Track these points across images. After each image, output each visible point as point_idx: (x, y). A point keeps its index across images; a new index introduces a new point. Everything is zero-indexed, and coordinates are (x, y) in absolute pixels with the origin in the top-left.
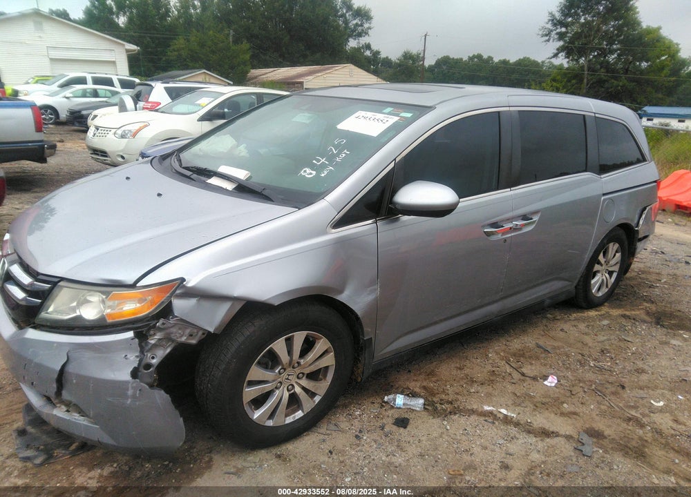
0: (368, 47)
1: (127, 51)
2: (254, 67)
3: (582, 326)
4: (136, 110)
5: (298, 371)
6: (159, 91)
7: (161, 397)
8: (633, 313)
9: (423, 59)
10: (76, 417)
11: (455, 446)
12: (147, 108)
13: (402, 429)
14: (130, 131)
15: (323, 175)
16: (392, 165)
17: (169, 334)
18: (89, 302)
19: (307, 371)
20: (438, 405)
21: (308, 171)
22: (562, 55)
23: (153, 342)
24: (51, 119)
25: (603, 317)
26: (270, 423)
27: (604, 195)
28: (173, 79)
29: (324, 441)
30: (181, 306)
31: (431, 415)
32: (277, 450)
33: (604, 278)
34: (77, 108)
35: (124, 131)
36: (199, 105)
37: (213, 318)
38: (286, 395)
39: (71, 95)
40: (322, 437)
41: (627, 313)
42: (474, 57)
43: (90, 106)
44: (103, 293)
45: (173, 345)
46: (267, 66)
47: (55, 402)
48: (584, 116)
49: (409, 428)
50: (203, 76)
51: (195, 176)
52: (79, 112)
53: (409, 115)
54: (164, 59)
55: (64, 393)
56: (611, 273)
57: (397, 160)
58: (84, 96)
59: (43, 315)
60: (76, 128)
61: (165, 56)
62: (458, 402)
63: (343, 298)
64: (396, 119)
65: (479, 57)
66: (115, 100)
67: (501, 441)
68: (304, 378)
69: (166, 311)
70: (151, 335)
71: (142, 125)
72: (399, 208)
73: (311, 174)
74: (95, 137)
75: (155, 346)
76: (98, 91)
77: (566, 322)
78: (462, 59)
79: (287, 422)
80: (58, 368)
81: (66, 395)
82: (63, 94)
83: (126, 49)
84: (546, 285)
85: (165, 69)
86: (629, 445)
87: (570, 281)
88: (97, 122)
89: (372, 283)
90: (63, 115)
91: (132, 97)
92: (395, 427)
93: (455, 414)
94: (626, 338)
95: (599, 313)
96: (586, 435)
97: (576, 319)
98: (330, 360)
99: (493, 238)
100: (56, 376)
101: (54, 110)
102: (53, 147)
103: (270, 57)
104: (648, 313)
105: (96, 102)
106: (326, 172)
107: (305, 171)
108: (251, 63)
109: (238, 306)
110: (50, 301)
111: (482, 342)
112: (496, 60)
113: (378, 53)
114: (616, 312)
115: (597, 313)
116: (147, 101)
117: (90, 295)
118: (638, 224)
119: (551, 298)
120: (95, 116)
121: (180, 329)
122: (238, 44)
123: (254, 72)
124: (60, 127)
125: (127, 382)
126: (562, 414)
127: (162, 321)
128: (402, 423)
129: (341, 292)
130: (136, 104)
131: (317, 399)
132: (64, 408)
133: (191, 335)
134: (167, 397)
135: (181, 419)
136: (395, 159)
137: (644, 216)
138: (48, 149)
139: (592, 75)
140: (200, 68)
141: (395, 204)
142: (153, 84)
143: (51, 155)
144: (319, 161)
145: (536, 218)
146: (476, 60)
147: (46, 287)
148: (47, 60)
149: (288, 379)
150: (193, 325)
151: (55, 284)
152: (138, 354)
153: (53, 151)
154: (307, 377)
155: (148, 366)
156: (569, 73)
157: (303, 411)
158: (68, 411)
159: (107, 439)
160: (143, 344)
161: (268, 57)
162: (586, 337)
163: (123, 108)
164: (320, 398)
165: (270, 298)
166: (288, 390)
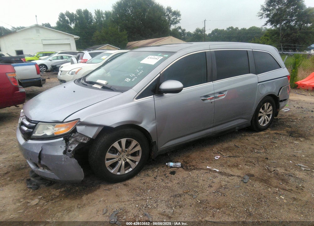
0: (180, 28)
1: (75, 39)
2: (129, 41)
3: (256, 138)
4: (78, 63)
5: (126, 153)
6: (86, 55)
7: (74, 161)
8: (280, 132)
9: (205, 31)
10: (46, 171)
11: (192, 180)
12: (82, 62)
13: (173, 175)
14: (74, 72)
15: (133, 80)
16: (159, 75)
17: (76, 139)
18: (49, 129)
19: (130, 153)
20: (188, 167)
21: (128, 79)
22: (269, 24)
23: (70, 142)
24: (45, 69)
25: (266, 134)
26: (119, 173)
27: (259, 83)
28: (94, 49)
29: (142, 179)
30: (80, 129)
31: (185, 170)
32: (124, 183)
33: (266, 118)
34: (54, 65)
35: (72, 72)
36: (102, 59)
37: (91, 133)
38: (123, 163)
39: (52, 59)
40: (141, 178)
41: (278, 132)
42: (230, 28)
43: (60, 63)
44: (53, 125)
45: (78, 143)
46: (135, 40)
47: (39, 166)
48: (247, 51)
49: (175, 175)
50: (107, 47)
51: (88, 84)
52: (56, 66)
53: (167, 56)
54: (91, 41)
55: (41, 161)
56: (269, 115)
57: (161, 73)
58: (57, 59)
59: (34, 135)
60: (54, 73)
61: (91, 39)
62: (197, 166)
63: (142, 125)
64: (162, 57)
65: (232, 28)
66: (69, 60)
67: (211, 178)
68: (130, 156)
69: (74, 131)
70: (70, 140)
71: (79, 69)
72: (162, 91)
73: (129, 80)
74: (61, 75)
75: (72, 143)
76: (63, 57)
77: (250, 136)
78: (223, 30)
79: (126, 173)
80: (39, 152)
81: (42, 162)
82: (49, 59)
83: (74, 38)
84: (235, 121)
85: (92, 45)
86: (263, 179)
87: (248, 119)
88: (62, 69)
89: (154, 120)
90: (49, 68)
91: (76, 58)
92: (170, 174)
93: (195, 170)
94: (274, 141)
95: (265, 133)
96: (247, 176)
97: (254, 135)
98: (139, 148)
99: (206, 101)
100: (38, 155)
101: (45, 66)
102: (44, 80)
103: (136, 36)
104: (287, 132)
105: (62, 61)
106: (134, 79)
107: (127, 79)
108: (128, 39)
109: (101, 129)
110: (35, 130)
111: (212, 145)
112: (240, 29)
113: (184, 30)
114: (272, 132)
115: (264, 133)
116: (82, 59)
117: (49, 126)
118: (278, 95)
119: (238, 126)
120: (62, 67)
121: (80, 137)
122: (122, 32)
123: (130, 43)
124: (49, 73)
125: (62, 156)
126: (238, 169)
127: (73, 134)
128: (173, 173)
129: (141, 123)
130: (77, 61)
131: (137, 163)
132: (42, 168)
133: (84, 140)
134: (76, 161)
135: (82, 169)
136: (160, 73)
137: (281, 91)
138: (42, 81)
139: (284, 32)
140: (106, 44)
141: (161, 89)
142: (84, 52)
143: (44, 83)
144: (132, 75)
145: (226, 93)
146: (230, 29)
147: (34, 125)
148: (42, 45)
149: (123, 157)
150: (84, 135)
151: (37, 124)
152: (65, 146)
153: (44, 82)
154: (131, 155)
155: (70, 151)
156: (273, 32)
157: (132, 168)
158: (43, 169)
159: (57, 178)
160: (67, 143)
161: (135, 36)
162: (257, 142)
163: (72, 63)
164: (138, 162)
165: (112, 125)
166: (124, 161)
